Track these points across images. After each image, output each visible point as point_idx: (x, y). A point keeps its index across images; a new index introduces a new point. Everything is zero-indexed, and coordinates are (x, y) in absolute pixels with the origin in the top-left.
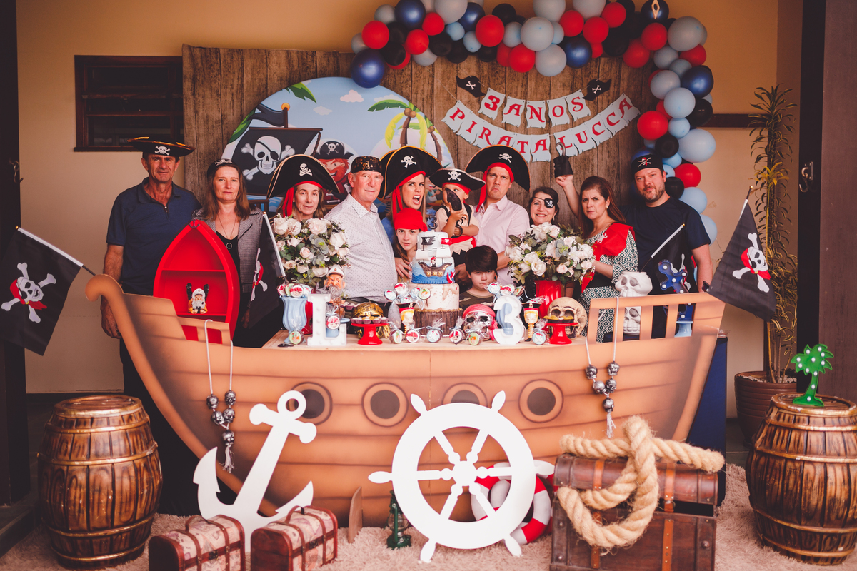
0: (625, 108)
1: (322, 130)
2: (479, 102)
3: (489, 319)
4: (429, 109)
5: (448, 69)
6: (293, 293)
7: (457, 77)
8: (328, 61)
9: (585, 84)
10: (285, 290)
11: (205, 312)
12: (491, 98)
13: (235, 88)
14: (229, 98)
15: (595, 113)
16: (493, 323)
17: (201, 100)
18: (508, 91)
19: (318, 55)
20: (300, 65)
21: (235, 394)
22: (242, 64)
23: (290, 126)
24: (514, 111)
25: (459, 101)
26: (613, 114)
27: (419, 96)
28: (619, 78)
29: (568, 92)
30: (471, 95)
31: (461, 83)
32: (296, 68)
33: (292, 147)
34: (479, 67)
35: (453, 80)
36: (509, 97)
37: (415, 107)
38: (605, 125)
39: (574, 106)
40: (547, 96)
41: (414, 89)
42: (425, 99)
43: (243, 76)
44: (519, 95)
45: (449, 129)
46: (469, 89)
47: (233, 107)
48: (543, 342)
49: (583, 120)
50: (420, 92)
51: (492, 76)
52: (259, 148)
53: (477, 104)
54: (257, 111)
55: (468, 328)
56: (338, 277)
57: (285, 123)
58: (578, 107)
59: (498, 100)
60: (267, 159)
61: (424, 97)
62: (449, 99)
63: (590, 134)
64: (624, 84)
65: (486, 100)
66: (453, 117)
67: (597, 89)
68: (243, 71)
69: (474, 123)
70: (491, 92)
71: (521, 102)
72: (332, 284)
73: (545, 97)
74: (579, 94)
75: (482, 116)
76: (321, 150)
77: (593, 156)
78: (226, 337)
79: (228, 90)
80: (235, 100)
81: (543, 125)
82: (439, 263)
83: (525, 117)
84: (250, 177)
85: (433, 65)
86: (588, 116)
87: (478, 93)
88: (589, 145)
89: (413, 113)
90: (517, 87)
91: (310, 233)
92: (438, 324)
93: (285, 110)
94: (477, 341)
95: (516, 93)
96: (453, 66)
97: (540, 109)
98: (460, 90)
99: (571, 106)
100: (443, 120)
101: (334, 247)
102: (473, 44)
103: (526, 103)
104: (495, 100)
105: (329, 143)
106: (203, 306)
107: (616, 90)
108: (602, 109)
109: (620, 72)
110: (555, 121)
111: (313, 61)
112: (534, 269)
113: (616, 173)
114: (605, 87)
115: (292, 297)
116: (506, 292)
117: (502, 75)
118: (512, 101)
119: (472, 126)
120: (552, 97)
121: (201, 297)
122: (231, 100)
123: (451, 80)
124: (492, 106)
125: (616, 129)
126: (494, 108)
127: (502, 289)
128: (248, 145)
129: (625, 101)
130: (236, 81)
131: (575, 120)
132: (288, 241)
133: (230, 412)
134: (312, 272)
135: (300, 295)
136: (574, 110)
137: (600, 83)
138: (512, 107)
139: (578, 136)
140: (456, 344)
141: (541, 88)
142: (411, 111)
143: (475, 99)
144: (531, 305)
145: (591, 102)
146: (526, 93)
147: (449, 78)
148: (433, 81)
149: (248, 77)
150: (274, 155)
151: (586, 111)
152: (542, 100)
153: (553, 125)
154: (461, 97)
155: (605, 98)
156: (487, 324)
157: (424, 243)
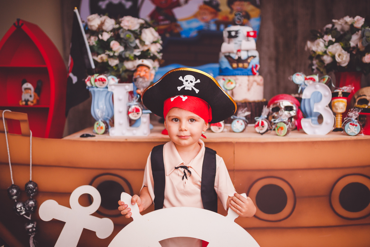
3: (295, 108)
6: (98, 84)
10: (91, 81)
11: (32, 104)
16: (298, 113)
21: (36, 185)
48: (357, 133)
55: (274, 117)
56: (145, 68)
72: (139, 75)
78: (24, 127)
82: (244, 55)
84: (104, 7)
91: (121, 28)
92: (243, 114)
94: (284, 132)
101: (144, 42)
106: (31, 99)
112: (338, 59)
115: (97, 87)
116: (311, 82)
121: (29, 91)
127: (306, 79)
132: (100, 36)
133: (31, 203)
134: (123, 65)
135: (105, 85)
140: (262, 134)
144: (340, 93)
156: (293, 113)
157: (230, 37)
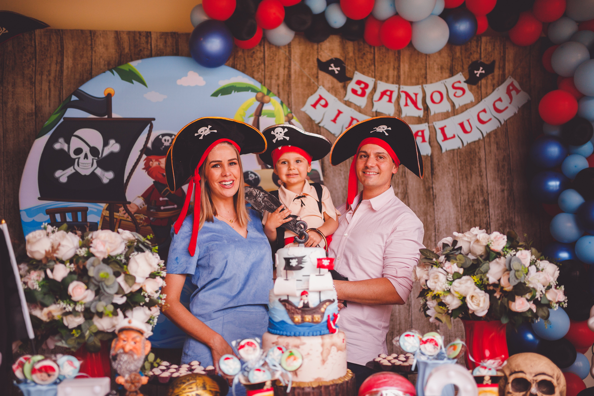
0: (513, 93)
1: (154, 119)
2: (345, 88)
4: (286, 97)
5: (308, 51)
7: (318, 60)
8: (166, 42)
9: (466, 67)
12: (359, 83)
13: (53, 74)
14: (45, 87)
15: (479, 99)
17: (10, 88)
18: (378, 75)
19: (153, 36)
20: (132, 48)
22: (62, 47)
23: (114, 115)
24: (386, 98)
25: (321, 87)
26: (500, 100)
27: (274, 81)
28: (503, 59)
29: (447, 75)
30: (335, 80)
31: (323, 66)
32: (127, 50)
33: (117, 142)
34: (343, 48)
35: (313, 63)
36: (379, 82)
37: (269, 91)
38: (491, 112)
39: (455, 91)
40: (423, 79)
41: (268, 74)
42: (281, 85)
43: (62, 60)
44: (391, 80)
45: (310, 120)
46: (332, 73)
47: (50, 96)
49: (465, 108)
50: (274, 77)
51: (358, 58)
52: (75, 143)
53: (342, 91)
54: (74, 98)
56: (134, 335)
57: (109, 111)
58: (460, 92)
59: (367, 86)
60: (86, 157)
61: (280, 82)
62: (309, 84)
63: (475, 122)
64: (509, 66)
65: (352, 85)
66: (314, 106)
67: (479, 72)
68: (62, 55)
69: (340, 112)
70: (358, 76)
71: (394, 87)
73: (421, 81)
74: (460, 77)
75: (348, 104)
76: (153, 144)
77: (480, 148)
79: (45, 77)
80: (52, 88)
81: (421, 113)
82: (313, 300)
83: (399, 104)
84: (64, 180)
85: (289, 45)
86: (472, 102)
87: (343, 78)
88: (474, 136)
89: (266, 98)
90: (388, 70)
91: (91, 255)
93: (109, 97)
95: (388, 77)
96: (312, 47)
97: (416, 95)
98: (322, 74)
99: (452, 91)
100: (303, 109)
102: (337, 18)
103: (399, 89)
104: (363, 86)
105: (163, 135)
107: (501, 72)
108: (487, 95)
109: (504, 52)
110: (434, 109)
111: (147, 43)
113: (506, 167)
114: (489, 69)
117: (370, 56)
118: (382, 86)
119: (338, 115)
120: (429, 81)
122: (47, 88)
123: (311, 63)
124: (360, 92)
125: (504, 117)
126: (363, 95)
127: (423, 343)
128: (61, 140)
129: (512, 84)
130: (53, 67)
131: (457, 107)
134: (91, 325)
136: (455, 95)
137: (482, 64)
138: (383, 93)
139: (462, 125)
141: (415, 72)
142: (264, 95)
143: (340, 85)
145: (474, 87)
146: (399, 77)
147: (308, 61)
148: (290, 65)
149: (68, 62)
150: (94, 151)
151: (469, 97)
152: (417, 84)
153: (432, 113)
154: (323, 82)
155: (489, 82)
157: (288, 267)
